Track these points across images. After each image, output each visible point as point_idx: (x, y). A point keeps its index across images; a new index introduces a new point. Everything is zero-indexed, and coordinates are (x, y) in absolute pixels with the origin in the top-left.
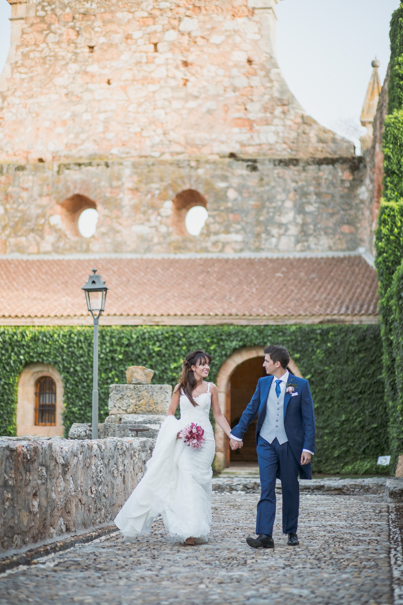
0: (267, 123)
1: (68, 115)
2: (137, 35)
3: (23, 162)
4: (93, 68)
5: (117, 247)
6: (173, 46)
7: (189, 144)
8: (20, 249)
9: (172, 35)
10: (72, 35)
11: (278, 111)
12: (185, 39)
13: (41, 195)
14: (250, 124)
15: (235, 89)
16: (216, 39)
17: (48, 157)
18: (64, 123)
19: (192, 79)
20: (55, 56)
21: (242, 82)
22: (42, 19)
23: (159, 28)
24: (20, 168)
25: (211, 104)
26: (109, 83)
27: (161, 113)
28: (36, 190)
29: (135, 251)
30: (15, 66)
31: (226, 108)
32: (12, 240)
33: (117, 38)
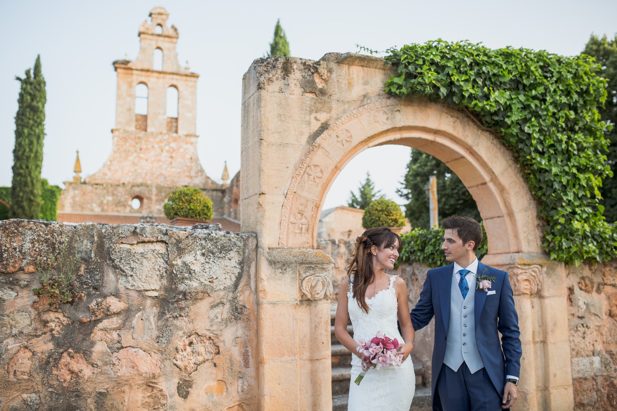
0: (196, 177)
1: (133, 170)
2: (156, 146)
3: (117, 183)
4: (142, 155)
5: (151, 212)
6: (168, 151)
7: (173, 181)
8: (118, 211)
9: (167, 148)
10: (134, 144)
11: (200, 174)
12: (171, 150)
13: (125, 194)
14: (191, 177)
15: (187, 166)
16: (181, 150)
17: (126, 182)
18: (132, 172)
19: (173, 162)
20: (129, 151)
21: (189, 164)
22: (124, 138)
23: (163, 145)
24: (118, 185)
25: (179, 170)
26: (147, 160)
27: (163, 172)
28: (123, 193)
29: (157, 213)
30: (115, 152)
31: (184, 172)
32: (115, 209)
33: (150, 146)
